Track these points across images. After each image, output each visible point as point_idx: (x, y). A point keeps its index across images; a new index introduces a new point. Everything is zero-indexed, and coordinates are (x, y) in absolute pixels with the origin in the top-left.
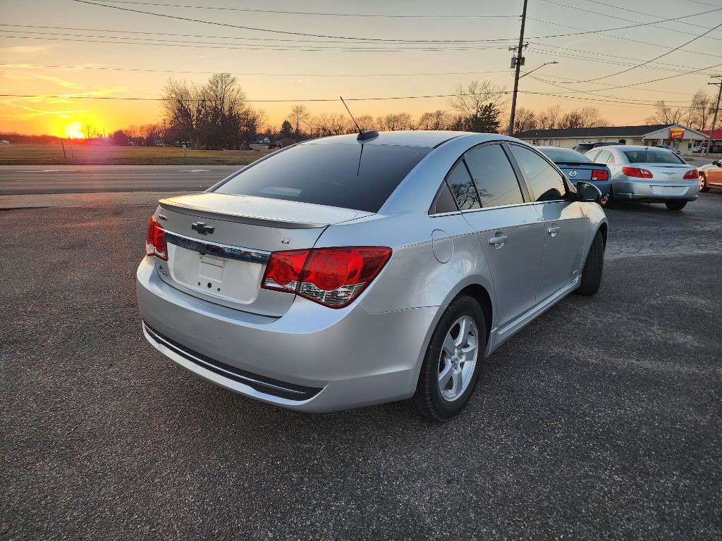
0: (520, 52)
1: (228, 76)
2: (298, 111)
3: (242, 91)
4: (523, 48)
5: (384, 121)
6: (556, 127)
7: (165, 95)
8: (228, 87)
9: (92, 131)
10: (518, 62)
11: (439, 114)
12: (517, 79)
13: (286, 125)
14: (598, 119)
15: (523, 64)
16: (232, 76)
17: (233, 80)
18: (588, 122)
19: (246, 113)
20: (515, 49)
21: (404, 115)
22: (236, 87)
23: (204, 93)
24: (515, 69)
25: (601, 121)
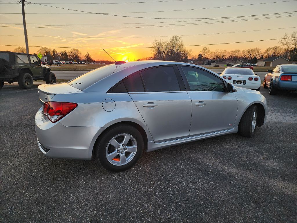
1: (178, 36)
2: (205, 49)
3: (183, 42)
5: (246, 52)
7: (153, 45)
8: (177, 41)
9: (129, 60)
11: (276, 48)
13: (200, 55)
16: (179, 37)
17: (180, 38)
19: (184, 51)
21: (256, 49)
22: (180, 41)
23: (168, 44)
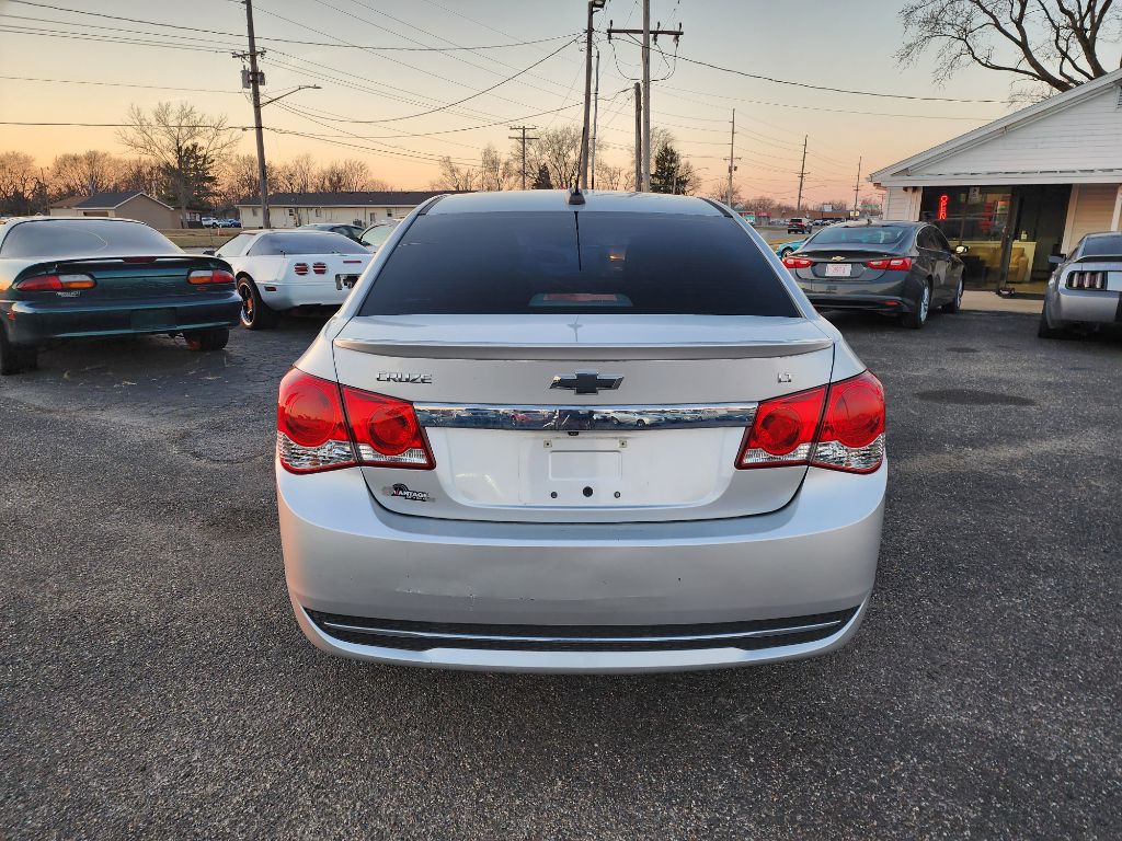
0: (253, 62)
4: (258, 57)
6: (311, 190)
10: (254, 79)
11: (94, 158)
12: (257, 107)
14: (369, 179)
15: (263, 82)
18: (358, 184)
20: (243, 56)
24: (251, 90)
25: (373, 182)
